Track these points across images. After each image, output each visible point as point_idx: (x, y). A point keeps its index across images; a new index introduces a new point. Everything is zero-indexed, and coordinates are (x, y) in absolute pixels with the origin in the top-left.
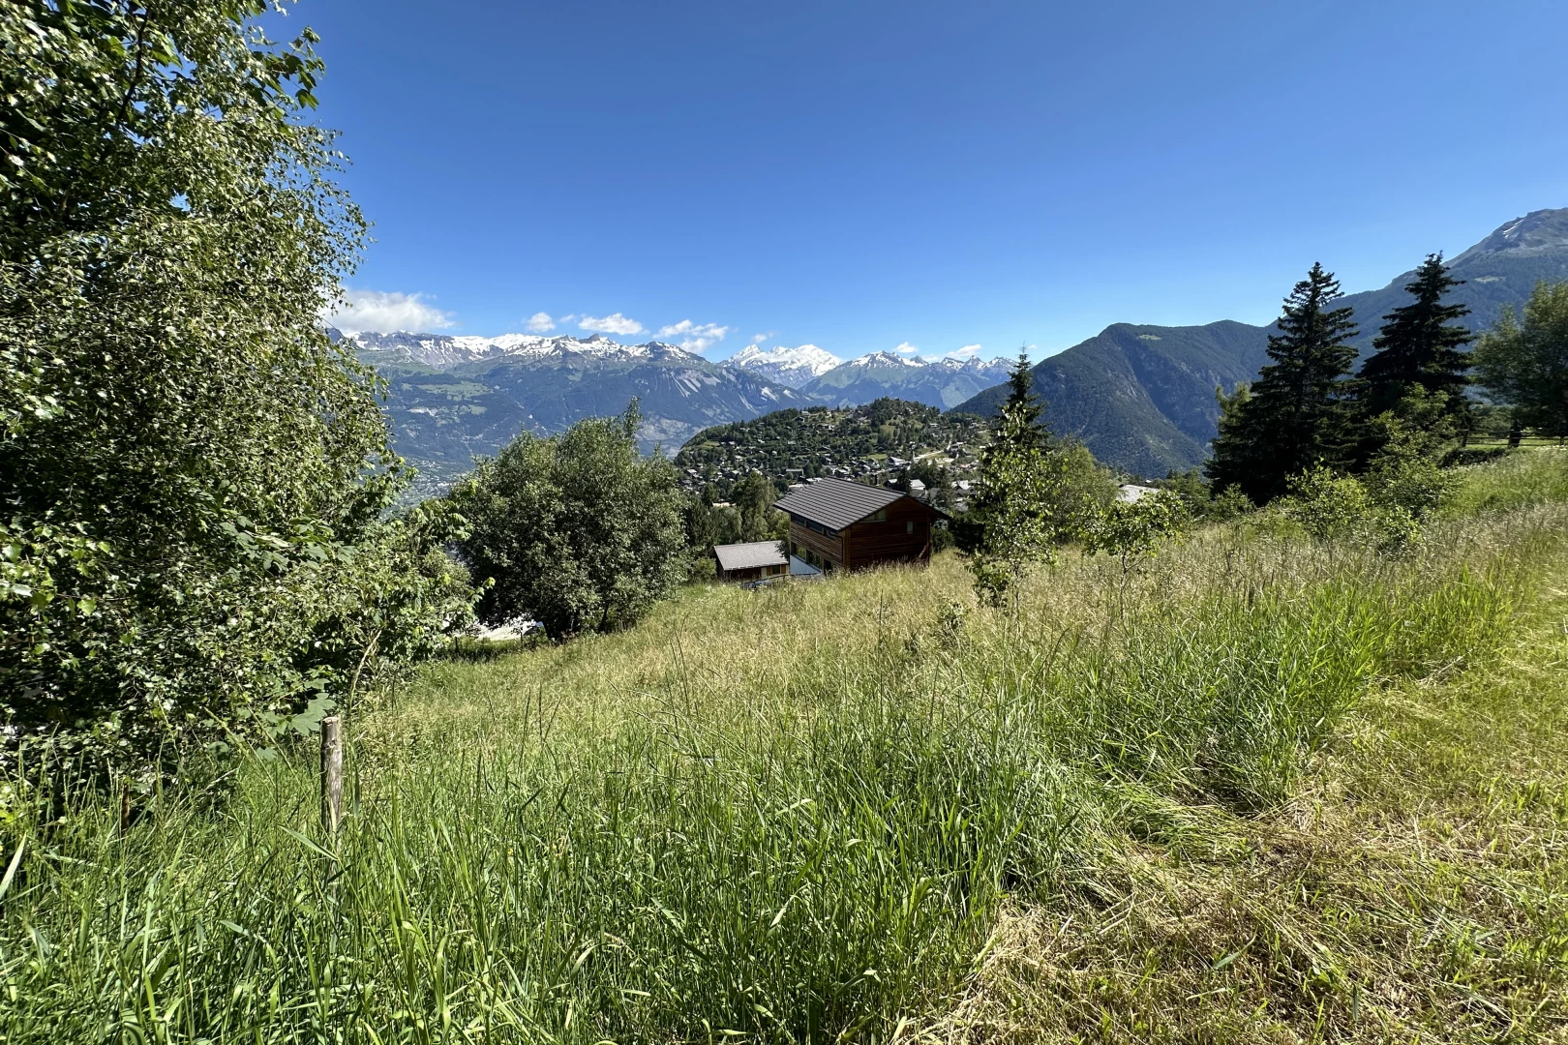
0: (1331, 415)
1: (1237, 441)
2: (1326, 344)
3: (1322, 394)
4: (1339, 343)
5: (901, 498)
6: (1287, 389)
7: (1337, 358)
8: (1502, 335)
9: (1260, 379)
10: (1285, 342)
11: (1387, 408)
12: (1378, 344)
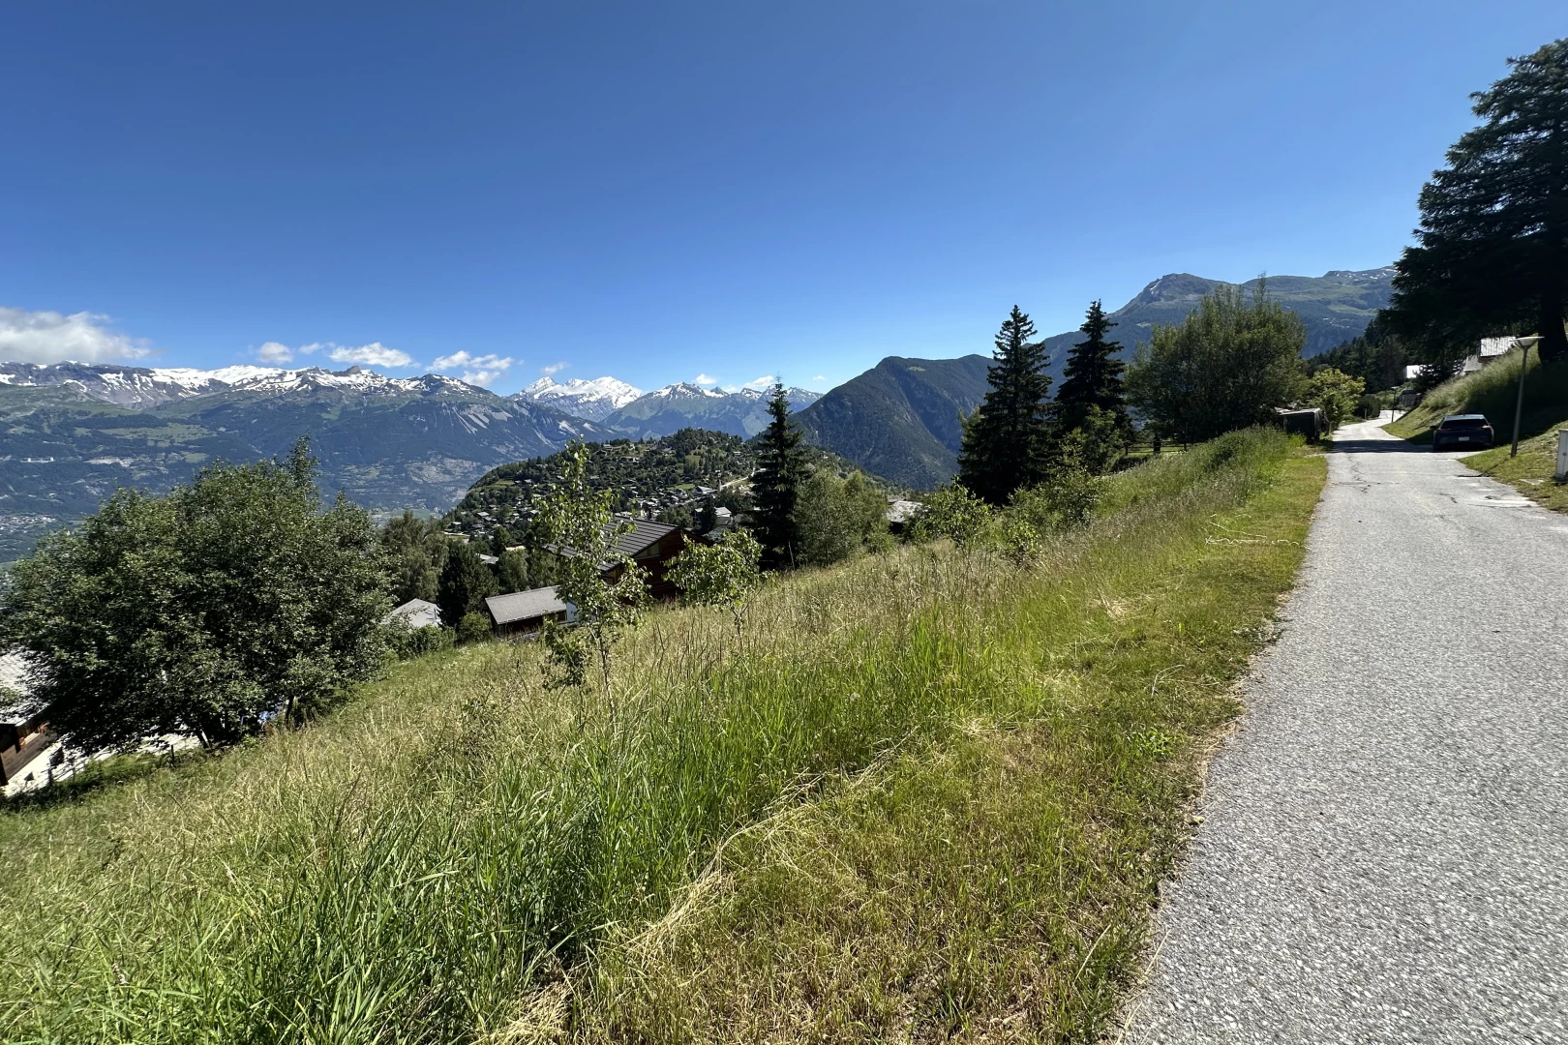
0: (1037, 432)
1: (975, 457)
2: (1029, 373)
3: (1030, 413)
4: (1038, 373)
5: (672, 531)
6: (1006, 412)
7: (1038, 384)
8: (1139, 365)
9: (985, 403)
10: (1000, 372)
11: (1076, 425)
12: (1067, 374)
